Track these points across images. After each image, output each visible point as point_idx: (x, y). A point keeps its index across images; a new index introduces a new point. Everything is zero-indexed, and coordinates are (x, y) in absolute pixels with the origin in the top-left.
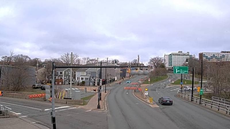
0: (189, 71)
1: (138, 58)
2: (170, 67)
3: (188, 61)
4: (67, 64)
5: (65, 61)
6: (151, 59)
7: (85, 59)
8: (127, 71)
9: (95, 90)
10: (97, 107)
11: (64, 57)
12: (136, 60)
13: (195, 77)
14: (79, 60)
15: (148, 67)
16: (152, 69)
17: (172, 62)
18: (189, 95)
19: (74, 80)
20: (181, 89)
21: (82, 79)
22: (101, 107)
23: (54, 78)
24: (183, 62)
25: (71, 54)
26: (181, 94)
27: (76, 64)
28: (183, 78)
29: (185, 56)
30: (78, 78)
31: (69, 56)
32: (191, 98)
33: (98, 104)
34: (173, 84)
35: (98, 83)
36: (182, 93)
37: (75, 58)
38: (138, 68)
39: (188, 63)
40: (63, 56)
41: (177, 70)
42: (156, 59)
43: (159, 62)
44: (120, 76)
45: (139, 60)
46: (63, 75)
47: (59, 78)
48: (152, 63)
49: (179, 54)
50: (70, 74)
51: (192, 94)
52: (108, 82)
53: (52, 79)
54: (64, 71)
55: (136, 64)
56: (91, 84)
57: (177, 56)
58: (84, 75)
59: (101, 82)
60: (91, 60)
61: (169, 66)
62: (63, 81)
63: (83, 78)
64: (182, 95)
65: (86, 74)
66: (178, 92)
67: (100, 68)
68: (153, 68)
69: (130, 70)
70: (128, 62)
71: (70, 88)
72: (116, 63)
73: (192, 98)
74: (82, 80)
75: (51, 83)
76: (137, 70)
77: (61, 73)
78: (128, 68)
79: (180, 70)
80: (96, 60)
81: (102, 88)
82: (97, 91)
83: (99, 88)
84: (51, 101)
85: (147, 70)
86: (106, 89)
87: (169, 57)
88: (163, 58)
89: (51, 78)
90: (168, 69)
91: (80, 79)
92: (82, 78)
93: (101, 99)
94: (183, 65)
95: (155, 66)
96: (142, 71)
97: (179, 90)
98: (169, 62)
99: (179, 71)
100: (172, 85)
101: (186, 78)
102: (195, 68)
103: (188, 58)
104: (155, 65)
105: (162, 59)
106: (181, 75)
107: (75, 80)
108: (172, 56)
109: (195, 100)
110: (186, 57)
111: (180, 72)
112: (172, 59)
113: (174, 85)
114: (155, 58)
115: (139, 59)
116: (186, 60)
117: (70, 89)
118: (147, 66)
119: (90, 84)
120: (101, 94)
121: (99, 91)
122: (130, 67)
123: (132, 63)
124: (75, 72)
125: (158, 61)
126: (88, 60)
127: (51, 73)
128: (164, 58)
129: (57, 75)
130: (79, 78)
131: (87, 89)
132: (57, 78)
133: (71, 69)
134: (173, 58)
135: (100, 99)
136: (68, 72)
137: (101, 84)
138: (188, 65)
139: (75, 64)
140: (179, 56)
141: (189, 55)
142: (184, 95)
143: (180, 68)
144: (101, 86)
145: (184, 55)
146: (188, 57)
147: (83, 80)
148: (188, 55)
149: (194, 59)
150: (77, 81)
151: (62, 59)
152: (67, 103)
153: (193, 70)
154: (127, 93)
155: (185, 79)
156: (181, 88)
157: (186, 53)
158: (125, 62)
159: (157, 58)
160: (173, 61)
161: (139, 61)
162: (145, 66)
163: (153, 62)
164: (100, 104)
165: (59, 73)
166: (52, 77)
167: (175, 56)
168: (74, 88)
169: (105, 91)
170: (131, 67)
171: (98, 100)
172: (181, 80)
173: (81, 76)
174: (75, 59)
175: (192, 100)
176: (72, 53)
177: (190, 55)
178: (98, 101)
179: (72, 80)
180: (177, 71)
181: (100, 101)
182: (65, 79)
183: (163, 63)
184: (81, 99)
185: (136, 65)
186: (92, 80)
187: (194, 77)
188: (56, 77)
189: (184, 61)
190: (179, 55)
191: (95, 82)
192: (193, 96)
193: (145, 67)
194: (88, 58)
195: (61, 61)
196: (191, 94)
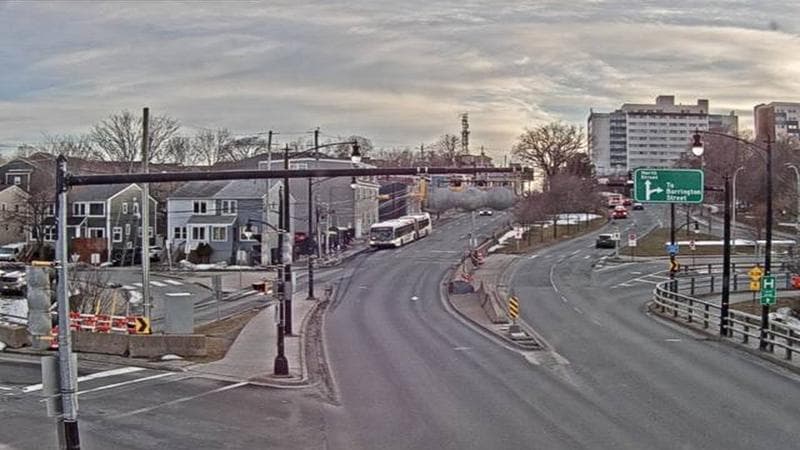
0: (706, 189)
1: (461, 128)
2: (619, 169)
3: (701, 142)
4: (123, 164)
5: (112, 150)
6: (525, 132)
7: (210, 138)
8: (413, 194)
9: (261, 288)
10: (272, 366)
11: (109, 130)
12: (454, 139)
13: (737, 220)
14: (178, 147)
15: (509, 170)
16: (531, 178)
17: (625, 150)
18: (707, 307)
19: (160, 240)
20: (672, 276)
21: (198, 233)
22: (290, 366)
23: (65, 234)
24: (681, 146)
25: (141, 114)
26: (673, 301)
27: (167, 161)
28: (679, 223)
29: (687, 120)
30: (177, 230)
31: (132, 124)
32: (719, 322)
33: (276, 354)
34: (632, 251)
35: (273, 250)
36: (677, 298)
37: (161, 134)
38: (464, 177)
39: (704, 154)
40: (102, 126)
41: (648, 183)
42: (551, 133)
43: (562, 148)
44: (377, 214)
45: (469, 136)
46: (109, 218)
47: (88, 235)
48: (530, 151)
49: (660, 108)
50: (138, 215)
51: (725, 298)
52: (324, 246)
53: (56, 237)
54: (109, 200)
55: (453, 160)
56: (242, 255)
57: (648, 119)
58: (207, 213)
59: (289, 246)
60: (238, 144)
61: (613, 165)
62: (110, 248)
63: (202, 229)
64: (676, 306)
65: (214, 213)
66: (658, 291)
67: (280, 183)
68: (535, 174)
69: (423, 189)
70: (415, 150)
71: (143, 282)
72: (356, 153)
73: (724, 322)
74: (199, 240)
75: (50, 255)
76: (458, 184)
77: (96, 209)
78: (415, 177)
79: (665, 188)
80: (262, 144)
81: (294, 276)
82: (270, 292)
83: (280, 276)
84: (55, 346)
85: (505, 183)
86: (311, 283)
87: (614, 124)
88: (581, 129)
89: (51, 234)
90: (604, 181)
91: (190, 233)
92: (195, 229)
93: (288, 331)
94: (679, 163)
95: (544, 165)
96: (481, 194)
97: (660, 280)
98: (612, 150)
99: (659, 190)
100: (630, 258)
101: (693, 226)
102: (739, 176)
103: (700, 129)
104: (543, 161)
105: (578, 133)
106: (670, 211)
107: (166, 238)
108: (625, 121)
109: (735, 327)
110: (694, 125)
111: (663, 196)
112: (625, 136)
113: (636, 258)
114: (545, 131)
115: (466, 134)
116: (691, 136)
117: (140, 285)
118: (508, 166)
119: (238, 258)
120: (288, 303)
121: (281, 289)
122: (423, 171)
123: (432, 153)
124: (163, 204)
125: (560, 145)
126: (225, 143)
127: (48, 209)
128: (585, 131)
129: (78, 221)
130: (185, 230)
131: (223, 284)
132: (78, 235)
133: (146, 185)
134: (632, 131)
135: (285, 330)
136: (130, 207)
137: (288, 256)
138: (704, 164)
139: (162, 166)
140: (657, 120)
141: (706, 115)
142: (688, 306)
143: (662, 179)
144: (288, 268)
145: (683, 115)
146: (701, 125)
147: (202, 237)
148: (702, 115)
149: (729, 133)
150: (176, 245)
151: (102, 141)
152: (132, 353)
153: (728, 185)
154: (415, 298)
155: (688, 230)
156: (673, 270)
157: (694, 107)
158: (403, 150)
159: (555, 130)
160: (628, 142)
161: (465, 144)
162: (497, 166)
163: (535, 148)
164: (286, 355)
165: (87, 210)
166: (55, 231)
167: (638, 119)
168: (161, 278)
169: (308, 289)
170: (431, 171)
171: (275, 331)
172: (670, 231)
173: (192, 220)
174: (163, 139)
175: (724, 332)
176: (146, 111)
177: (711, 116)
178: (276, 340)
179: (152, 242)
180: (649, 192)
181: (286, 340)
182: (117, 237)
183: (580, 151)
184: (197, 331)
185: (451, 166)
186: (245, 237)
187: (733, 222)
188: (74, 229)
189: (683, 143)
190: (662, 114)
191: (258, 249)
192: (730, 310)
193: (497, 170)
194: (223, 134)
195: (96, 153)
196: (720, 298)
